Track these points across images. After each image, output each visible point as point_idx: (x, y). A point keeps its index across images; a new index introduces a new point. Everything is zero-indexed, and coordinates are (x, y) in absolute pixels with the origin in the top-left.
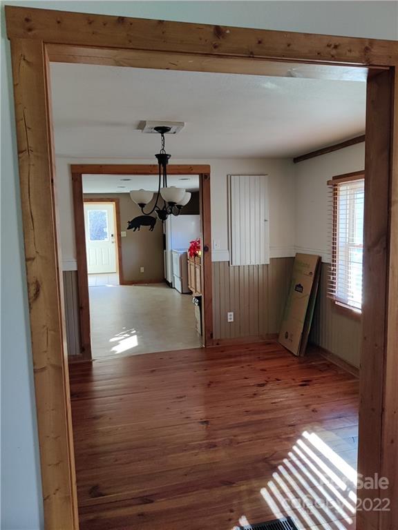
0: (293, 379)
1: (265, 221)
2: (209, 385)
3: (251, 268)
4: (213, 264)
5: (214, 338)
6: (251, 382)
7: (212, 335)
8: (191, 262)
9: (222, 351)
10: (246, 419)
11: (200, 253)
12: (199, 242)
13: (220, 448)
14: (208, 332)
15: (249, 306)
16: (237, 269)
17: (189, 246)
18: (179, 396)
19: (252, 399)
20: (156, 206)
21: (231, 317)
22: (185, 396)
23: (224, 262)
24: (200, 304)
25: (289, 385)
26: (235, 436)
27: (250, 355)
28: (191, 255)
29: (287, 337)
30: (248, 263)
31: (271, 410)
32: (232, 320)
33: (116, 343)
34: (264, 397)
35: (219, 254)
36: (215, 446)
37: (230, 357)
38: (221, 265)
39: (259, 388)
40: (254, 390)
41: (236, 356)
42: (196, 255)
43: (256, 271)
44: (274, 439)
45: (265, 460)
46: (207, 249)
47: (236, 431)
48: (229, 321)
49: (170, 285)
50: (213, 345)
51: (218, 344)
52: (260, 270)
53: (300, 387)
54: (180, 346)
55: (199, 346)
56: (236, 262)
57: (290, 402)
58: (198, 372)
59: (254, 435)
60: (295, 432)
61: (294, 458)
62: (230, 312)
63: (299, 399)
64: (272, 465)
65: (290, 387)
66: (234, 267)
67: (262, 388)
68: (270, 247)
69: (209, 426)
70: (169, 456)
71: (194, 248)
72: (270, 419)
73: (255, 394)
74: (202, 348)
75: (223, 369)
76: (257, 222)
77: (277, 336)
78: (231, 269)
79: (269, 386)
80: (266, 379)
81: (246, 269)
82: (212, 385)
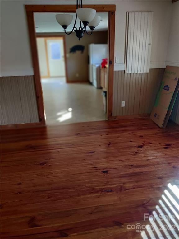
0: (160, 144)
1: (149, 44)
2: (109, 145)
3: (138, 75)
4: (114, 73)
5: (113, 116)
6: (134, 144)
7: (112, 114)
8: (102, 71)
9: (117, 123)
10: (131, 171)
11: (107, 66)
12: (107, 59)
13: (114, 193)
14: (110, 112)
15: (134, 98)
16: (129, 76)
17: (101, 61)
18: (91, 151)
19: (134, 156)
20: (74, 27)
21: (123, 104)
22: (95, 152)
23: (121, 71)
24: (106, 96)
25: (157, 147)
26: (124, 184)
27: (133, 126)
28: (102, 67)
29: (155, 116)
30: (136, 72)
31: (146, 165)
32: (124, 106)
33: (60, 116)
34: (142, 155)
35: (118, 66)
36: (111, 191)
37: (121, 127)
38: (120, 73)
39: (139, 148)
40: (136, 149)
41: (125, 126)
42: (105, 67)
43: (140, 76)
44: (149, 188)
45: (143, 205)
46: (111, 63)
47: (124, 180)
48: (122, 106)
49: (91, 84)
50: (112, 119)
51: (115, 119)
52: (143, 76)
53: (164, 150)
54: (94, 119)
55: (104, 120)
56: (129, 71)
57: (159, 160)
58: (103, 136)
59: (136, 184)
60: (162, 184)
61: (163, 205)
62: (123, 101)
63: (164, 158)
64: (148, 210)
65: (158, 149)
66: (127, 74)
67: (141, 149)
68: (151, 62)
69: (108, 175)
70: (82, 197)
71: (104, 63)
72: (146, 172)
73: (136, 153)
74: (106, 121)
75: (117, 135)
76: (144, 45)
77: (149, 115)
78: (126, 75)
79: (145, 148)
80: (143, 143)
81: (135, 75)
82: (111, 145)
